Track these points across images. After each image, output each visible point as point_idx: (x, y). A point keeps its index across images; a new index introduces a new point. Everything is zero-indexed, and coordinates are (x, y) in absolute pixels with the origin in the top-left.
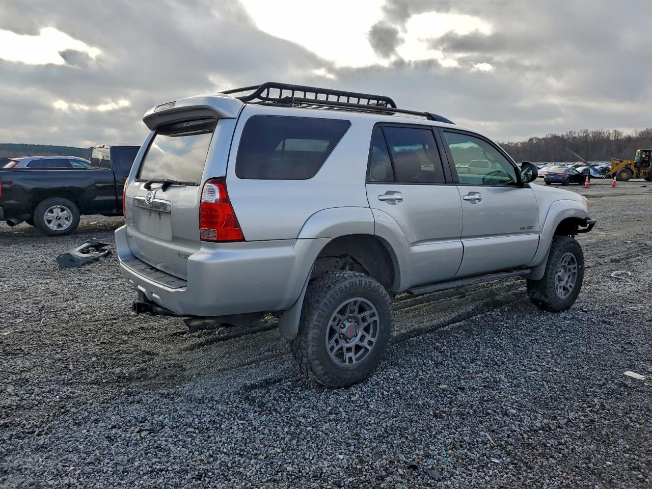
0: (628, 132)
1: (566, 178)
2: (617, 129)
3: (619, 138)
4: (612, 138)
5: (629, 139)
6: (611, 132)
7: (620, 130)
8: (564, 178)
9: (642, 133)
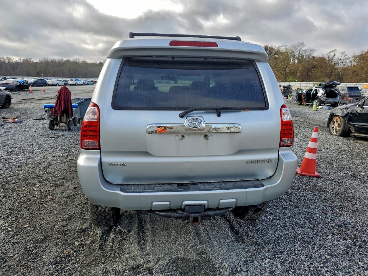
0: (16, 59)
1: (14, 87)
2: (9, 57)
3: (11, 62)
4: (7, 61)
5: (17, 63)
6: (6, 58)
7: (11, 57)
8: (13, 86)
9: (24, 61)
